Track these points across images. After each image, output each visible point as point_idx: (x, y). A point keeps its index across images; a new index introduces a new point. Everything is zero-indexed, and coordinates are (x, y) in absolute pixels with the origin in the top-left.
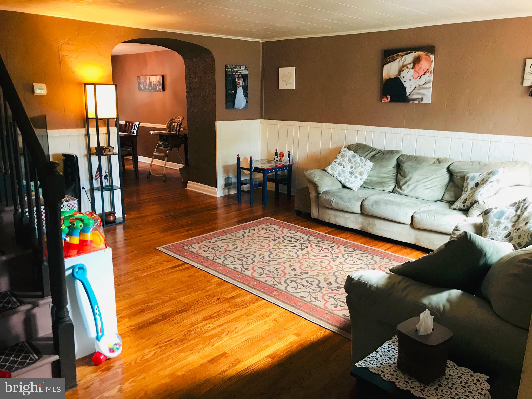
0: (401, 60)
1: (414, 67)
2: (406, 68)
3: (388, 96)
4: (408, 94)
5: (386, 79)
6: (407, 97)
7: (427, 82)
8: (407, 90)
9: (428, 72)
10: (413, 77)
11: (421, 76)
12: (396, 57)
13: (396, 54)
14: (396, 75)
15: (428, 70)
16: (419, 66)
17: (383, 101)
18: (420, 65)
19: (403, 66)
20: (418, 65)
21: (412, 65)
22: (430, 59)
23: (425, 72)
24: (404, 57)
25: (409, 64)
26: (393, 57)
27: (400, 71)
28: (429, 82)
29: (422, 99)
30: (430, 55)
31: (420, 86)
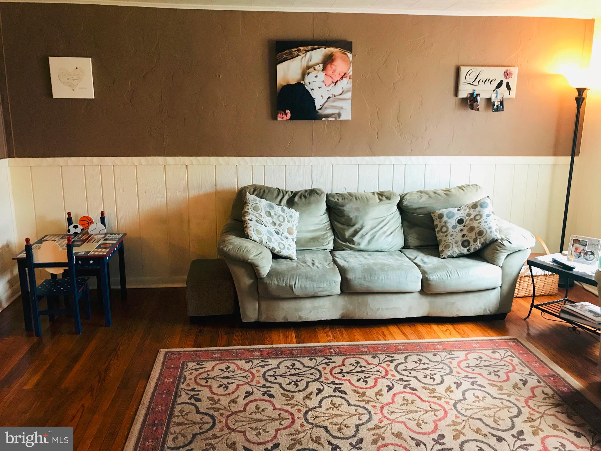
0: (304, 59)
1: (325, 69)
2: (312, 69)
3: (288, 111)
4: (318, 107)
5: (281, 85)
6: (318, 112)
7: (345, 91)
8: (315, 102)
9: (346, 77)
10: (324, 84)
11: (336, 82)
12: (296, 53)
13: (296, 47)
14: (299, 80)
15: (345, 74)
16: (332, 68)
17: (279, 119)
18: (334, 67)
19: (308, 67)
20: (331, 66)
21: (321, 65)
22: (347, 58)
23: (341, 76)
24: (309, 54)
25: (318, 64)
26: (291, 53)
27: (304, 74)
28: (348, 91)
29: (339, 115)
30: (347, 53)
31: (335, 96)
